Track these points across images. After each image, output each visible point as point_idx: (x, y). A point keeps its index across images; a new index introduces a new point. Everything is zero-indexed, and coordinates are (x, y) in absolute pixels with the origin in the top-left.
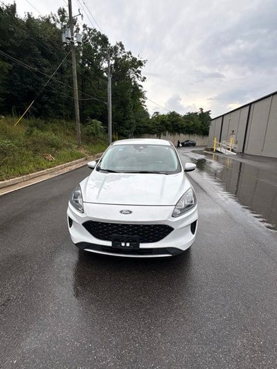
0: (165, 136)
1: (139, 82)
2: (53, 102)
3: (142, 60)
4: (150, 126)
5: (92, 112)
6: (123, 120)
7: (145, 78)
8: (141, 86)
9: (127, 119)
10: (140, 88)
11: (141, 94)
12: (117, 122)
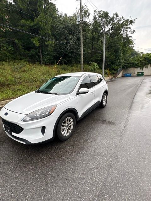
0: (147, 68)
1: (130, 35)
2: (74, 56)
3: (133, 19)
4: (135, 62)
5: (96, 58)
6: (115, 60)
7: (134, 31)
8: (131, 37)
9: (118, 60)
10: (130, 38)
11: (131, 42)
12: (111, 62)
